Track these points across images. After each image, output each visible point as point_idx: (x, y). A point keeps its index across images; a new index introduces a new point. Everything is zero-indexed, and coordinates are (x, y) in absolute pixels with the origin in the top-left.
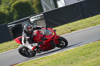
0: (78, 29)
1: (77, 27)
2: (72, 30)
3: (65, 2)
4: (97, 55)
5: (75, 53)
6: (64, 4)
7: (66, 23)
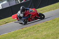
0: (10, 22)
1: (9, 21)
2: (6, 23)
3: (2, 6)
4: (21, 37)
5: (8, 36)
6: (1, 7)
7: (3, 19)
